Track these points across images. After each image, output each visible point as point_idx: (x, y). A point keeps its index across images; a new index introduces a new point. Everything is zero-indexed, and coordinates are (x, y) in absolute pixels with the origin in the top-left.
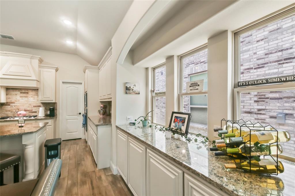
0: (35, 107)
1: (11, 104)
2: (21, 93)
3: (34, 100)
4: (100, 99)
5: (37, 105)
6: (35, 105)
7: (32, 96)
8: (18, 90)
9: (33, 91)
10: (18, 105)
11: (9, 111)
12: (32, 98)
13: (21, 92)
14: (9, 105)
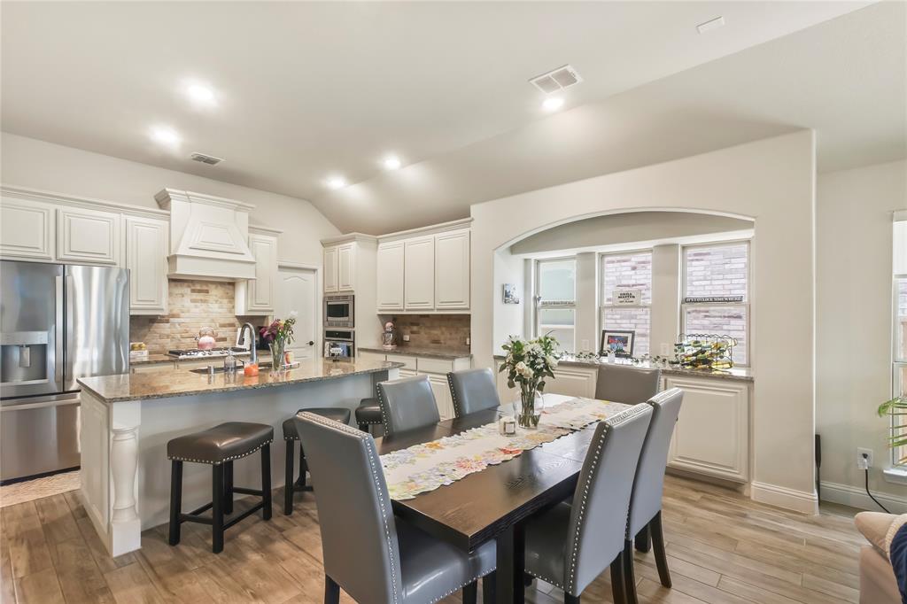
0: (223, 326)
1: (171, 320)
2: (193, 291)
3: (220, 310)
4: (380, 310)
5: (227, 322)
6: (223, 321)
7: (216, 298)
8: (186, 284)
9: (219, 287)
10: (187, 320)
11: (168, 336)
12: (217, 305)
13: (193, 288)
14: (167, 322)
